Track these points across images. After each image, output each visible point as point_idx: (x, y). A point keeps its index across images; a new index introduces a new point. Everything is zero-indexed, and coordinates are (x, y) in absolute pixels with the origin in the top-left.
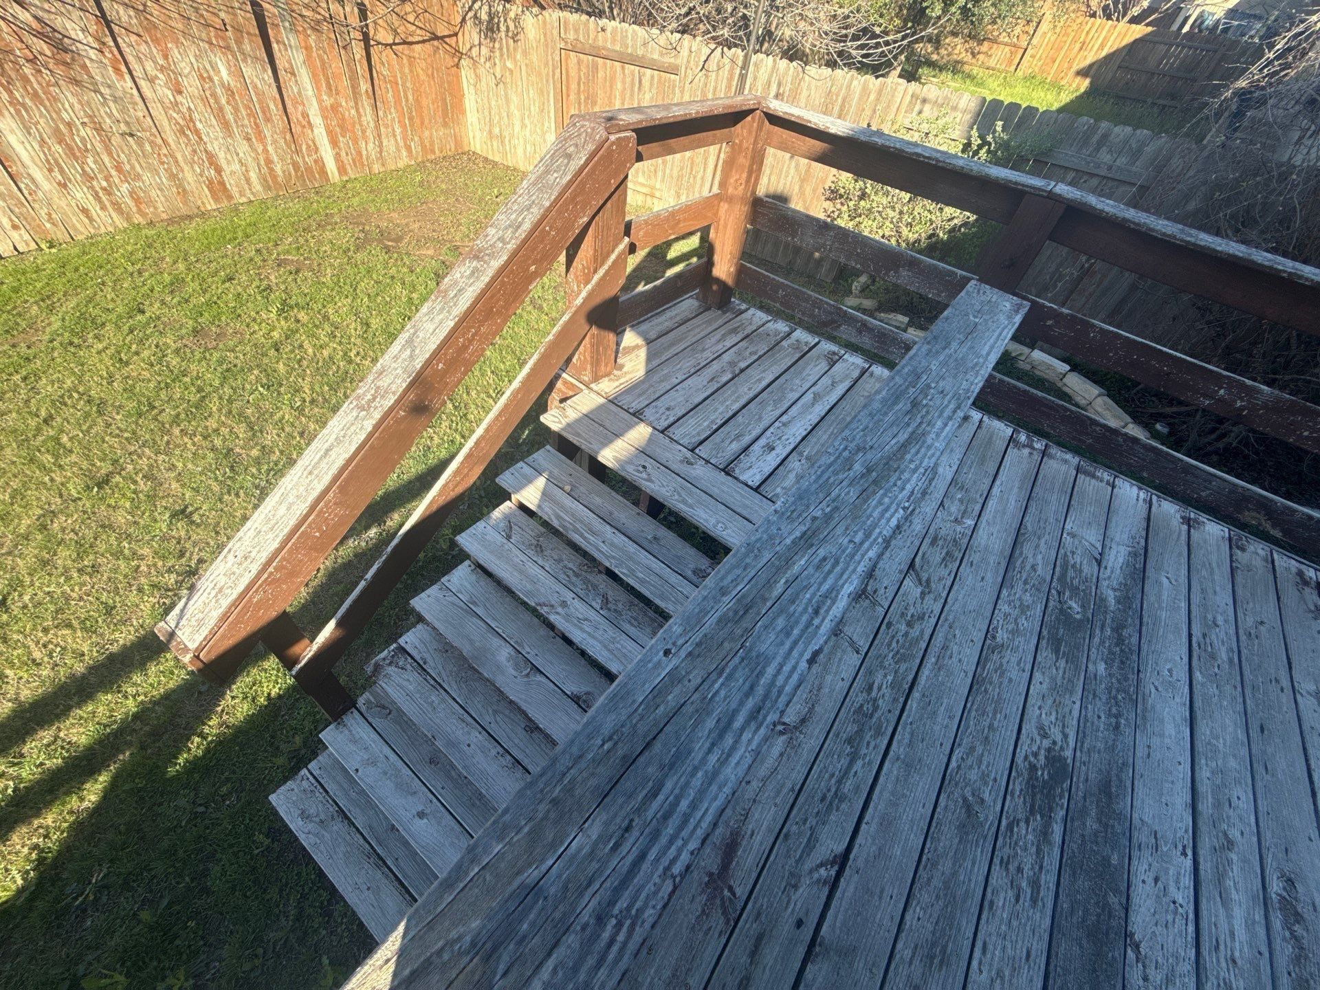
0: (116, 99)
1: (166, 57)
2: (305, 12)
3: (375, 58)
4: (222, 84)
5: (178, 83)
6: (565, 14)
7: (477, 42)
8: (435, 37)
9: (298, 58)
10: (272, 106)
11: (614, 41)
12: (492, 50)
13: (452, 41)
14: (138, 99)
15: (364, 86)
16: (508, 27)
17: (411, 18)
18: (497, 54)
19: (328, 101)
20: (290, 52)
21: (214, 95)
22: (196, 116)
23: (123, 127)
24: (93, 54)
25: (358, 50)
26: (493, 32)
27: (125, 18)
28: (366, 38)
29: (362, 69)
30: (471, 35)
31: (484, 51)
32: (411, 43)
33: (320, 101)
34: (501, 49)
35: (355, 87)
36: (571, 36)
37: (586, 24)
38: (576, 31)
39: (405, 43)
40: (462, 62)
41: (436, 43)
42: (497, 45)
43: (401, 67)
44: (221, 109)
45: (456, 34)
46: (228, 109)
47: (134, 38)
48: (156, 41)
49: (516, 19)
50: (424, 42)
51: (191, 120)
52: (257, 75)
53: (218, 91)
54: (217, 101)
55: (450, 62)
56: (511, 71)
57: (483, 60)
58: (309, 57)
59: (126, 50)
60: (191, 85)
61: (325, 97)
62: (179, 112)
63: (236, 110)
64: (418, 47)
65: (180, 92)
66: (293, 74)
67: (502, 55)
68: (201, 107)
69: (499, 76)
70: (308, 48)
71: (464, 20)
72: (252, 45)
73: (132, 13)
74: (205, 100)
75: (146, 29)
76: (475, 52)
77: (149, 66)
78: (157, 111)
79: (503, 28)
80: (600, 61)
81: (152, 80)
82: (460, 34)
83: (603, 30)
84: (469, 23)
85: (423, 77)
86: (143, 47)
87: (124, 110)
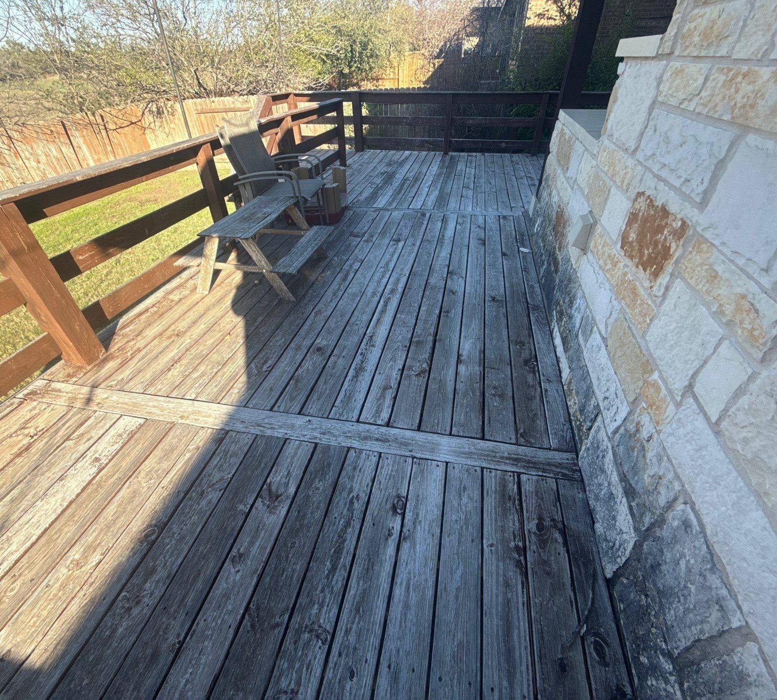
0: (17, 169)
1: (32, 149)
2: (80, 122)
3: (110, 136)
4: (54, 157)
5: (38, 159)
6: (195, 100)
7: (152, 121)
8: (132, 123)
9: (81, 141)
10: (75, 163)
11: (219, 105)
12: (162, 122)
13: (139, 123)
14: (25, 168)
15: (109, 148)
16: (168, 111)
17: (121, 117)
18: (165, 123)
19: (96, 157)
20: (78, 140)
21: (52, 162)
22: (47, 172)
23: (21, 180)
24: (7, 152)
25: (104, 133)
26: (160, 114)
27: (16, 136)
28: (106, 129)
29: (107, 141)
30: (148, 119)
31: (157, 123)
32: (123, 127)
33: (93, 158)
34: (166, 121)
35: (105, 149)
36: (199, 108)
37: (205, 102)
38: (201, 105)
39: (121, 127)
40: (146, 131)
41: (133, 125)
42: (164, 119)
43: (121, 137)
44: (55, 167)
45: (140, 121)
46: (58, 167)
47: (20, 143)
48: (27, 143)
49: (172, 107)
50: (128, 126)
51: (45, 174)
52: (67, 150)
53: (53, 159)
54: (53, 164)
55: (141, 132)
56: (174, 129)
57: (157, 128)
58: (85, 140)
59: (18, 148)
60: (43, 158)
61: (94, 156)
62: (40, 171)
63: (61, 166)
64: (126, 129)
65: (39, 162)
66: (80, 148)
67: (167, 123)
68: (48, 168)
69: (167, 132)
70: (84, 136)
71: (143, 113)
72: (64, 139)
73: (18, 133)
74: (48, 164)
75: (23, 139)
76: (152, 126)
77: (27, 153)
78: (32, 172)
79: (165, 112)
80: (215, 114)
81: (28, 159)
82: (143, 120)
83: (213, 102)
84: (147, 114)
85: (131, 141)
86: (24, 147)
87: (20, 173)
